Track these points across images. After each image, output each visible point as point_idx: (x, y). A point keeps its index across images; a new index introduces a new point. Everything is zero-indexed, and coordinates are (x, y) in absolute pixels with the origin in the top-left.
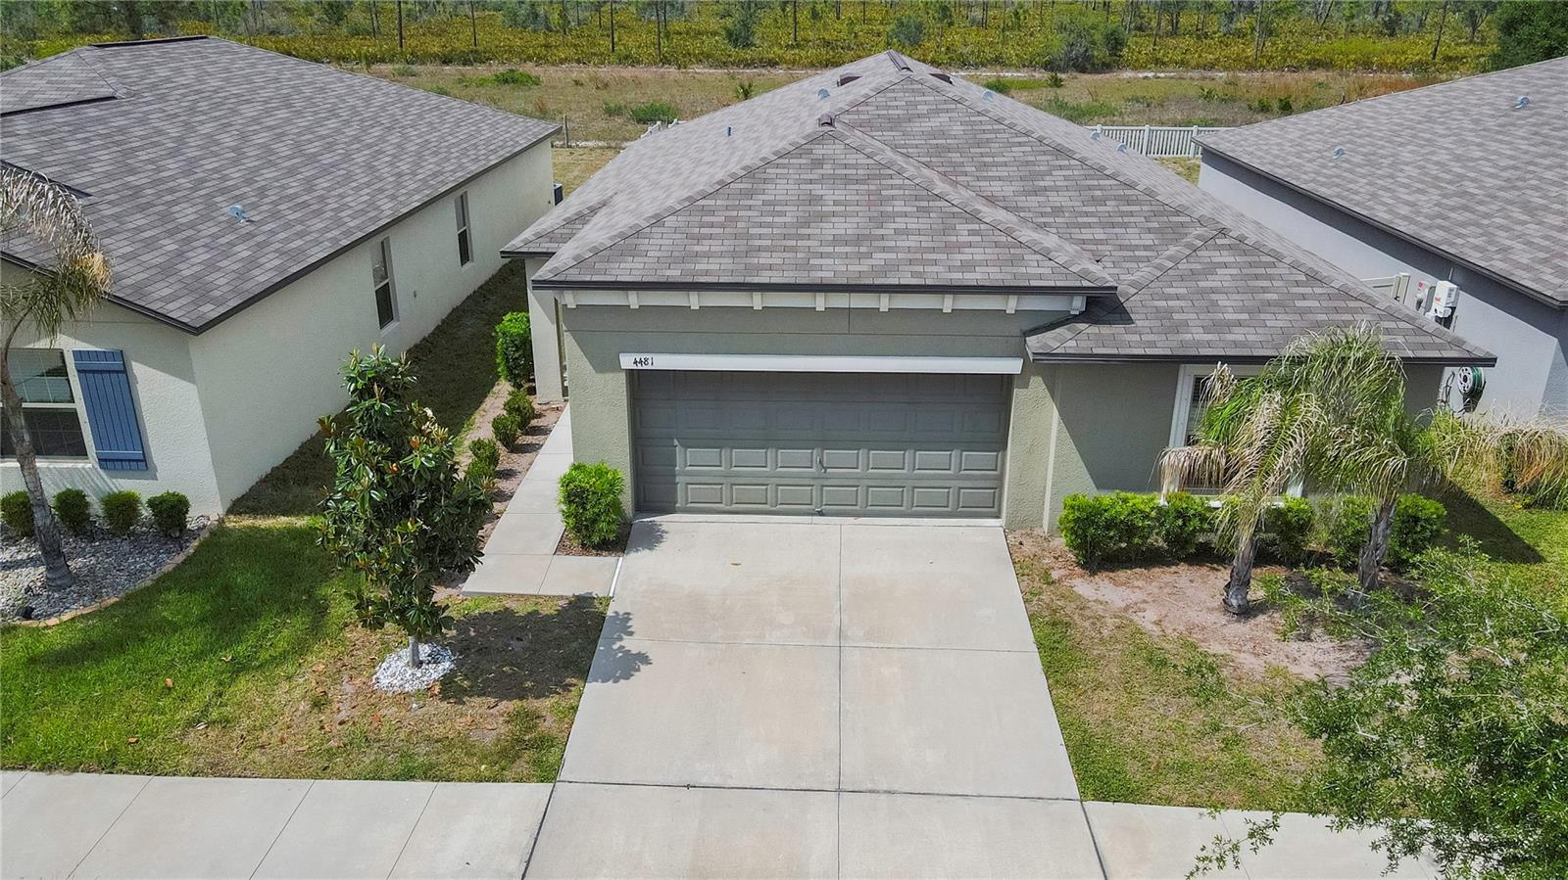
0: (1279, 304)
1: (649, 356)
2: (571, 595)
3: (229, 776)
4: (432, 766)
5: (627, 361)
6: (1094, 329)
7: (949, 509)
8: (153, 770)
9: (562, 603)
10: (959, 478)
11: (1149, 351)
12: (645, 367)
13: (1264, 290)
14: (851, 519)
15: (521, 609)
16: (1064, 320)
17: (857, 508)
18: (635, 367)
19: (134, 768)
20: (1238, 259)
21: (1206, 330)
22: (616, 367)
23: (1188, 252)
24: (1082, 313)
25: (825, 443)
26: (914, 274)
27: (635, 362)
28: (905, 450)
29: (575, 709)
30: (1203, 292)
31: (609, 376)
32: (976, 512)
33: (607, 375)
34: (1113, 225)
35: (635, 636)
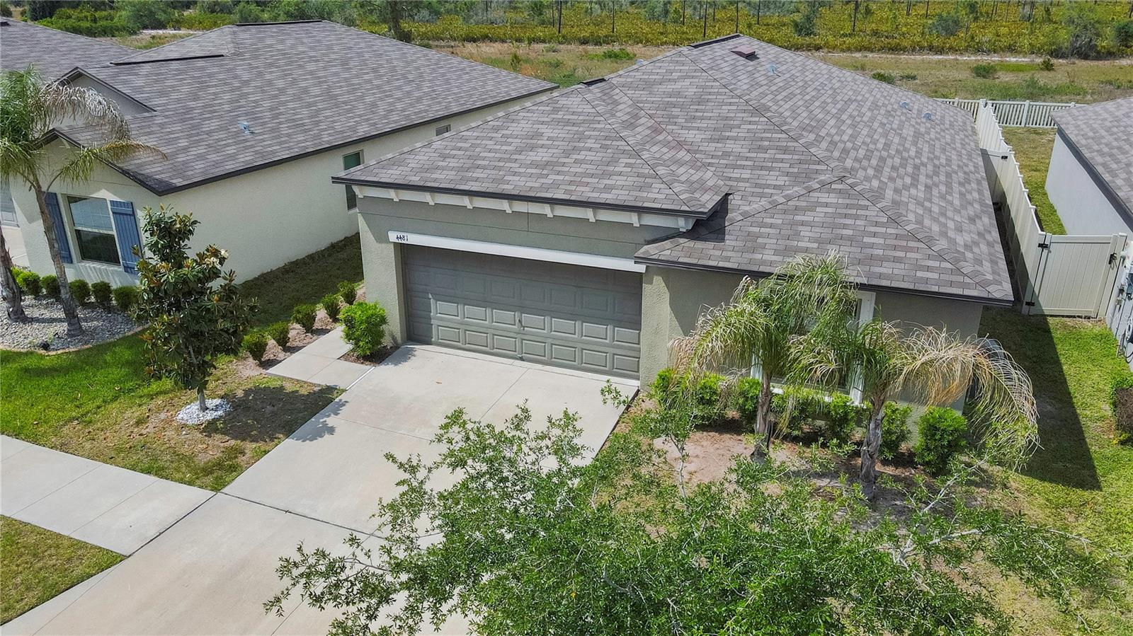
0: (850, 239)
1: (405, 234)
2: (324, 384)
3: (67, 452)
4: (163, 469)
5: (393, 236)
6: (691, 244)
7: (607, 369)
8: (36, 442)
9: (316, 389)
10: (613, 347)
11: (721, 264)
12: (403, 242)
13: (845, 226)
14: (540, 366)
15: (289, 387)
16: (673, 235)
17: (546, 358)
18: (397, 241)
19: (27, 438)
20: (840, 201)
21: (776, 253)
22: (387, 241)
23: (804, 192)
24: (688, 231)
25: (523, 309)
26: (566, 192)
27: (397, 238)
28: (576, 321)
29: (266, 452)
30: (793, 224)
31: (384, 245)
32: (624, 374)
33: (383, 245)
34: (762, 168)
35: (339, 416)
